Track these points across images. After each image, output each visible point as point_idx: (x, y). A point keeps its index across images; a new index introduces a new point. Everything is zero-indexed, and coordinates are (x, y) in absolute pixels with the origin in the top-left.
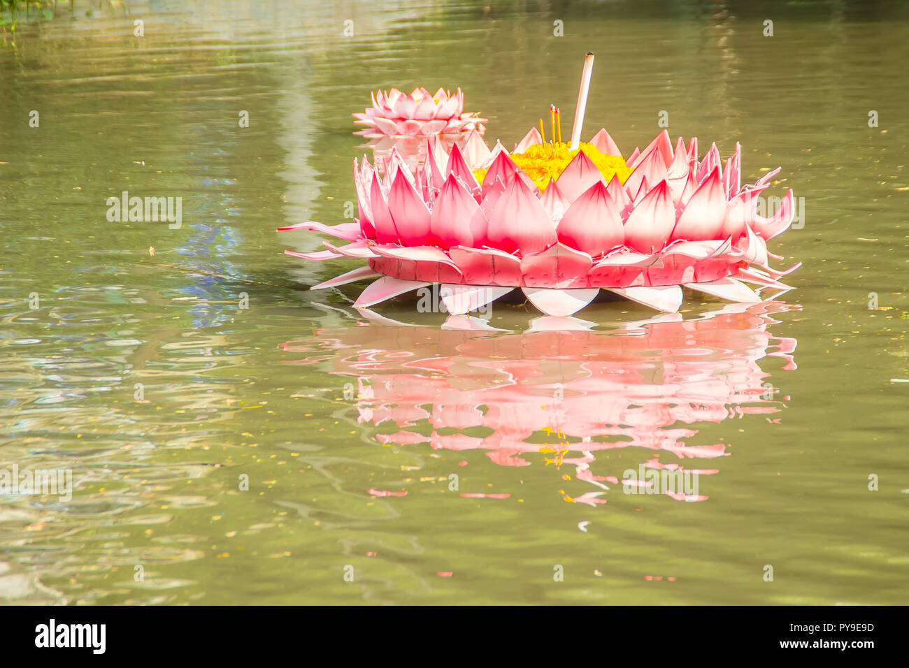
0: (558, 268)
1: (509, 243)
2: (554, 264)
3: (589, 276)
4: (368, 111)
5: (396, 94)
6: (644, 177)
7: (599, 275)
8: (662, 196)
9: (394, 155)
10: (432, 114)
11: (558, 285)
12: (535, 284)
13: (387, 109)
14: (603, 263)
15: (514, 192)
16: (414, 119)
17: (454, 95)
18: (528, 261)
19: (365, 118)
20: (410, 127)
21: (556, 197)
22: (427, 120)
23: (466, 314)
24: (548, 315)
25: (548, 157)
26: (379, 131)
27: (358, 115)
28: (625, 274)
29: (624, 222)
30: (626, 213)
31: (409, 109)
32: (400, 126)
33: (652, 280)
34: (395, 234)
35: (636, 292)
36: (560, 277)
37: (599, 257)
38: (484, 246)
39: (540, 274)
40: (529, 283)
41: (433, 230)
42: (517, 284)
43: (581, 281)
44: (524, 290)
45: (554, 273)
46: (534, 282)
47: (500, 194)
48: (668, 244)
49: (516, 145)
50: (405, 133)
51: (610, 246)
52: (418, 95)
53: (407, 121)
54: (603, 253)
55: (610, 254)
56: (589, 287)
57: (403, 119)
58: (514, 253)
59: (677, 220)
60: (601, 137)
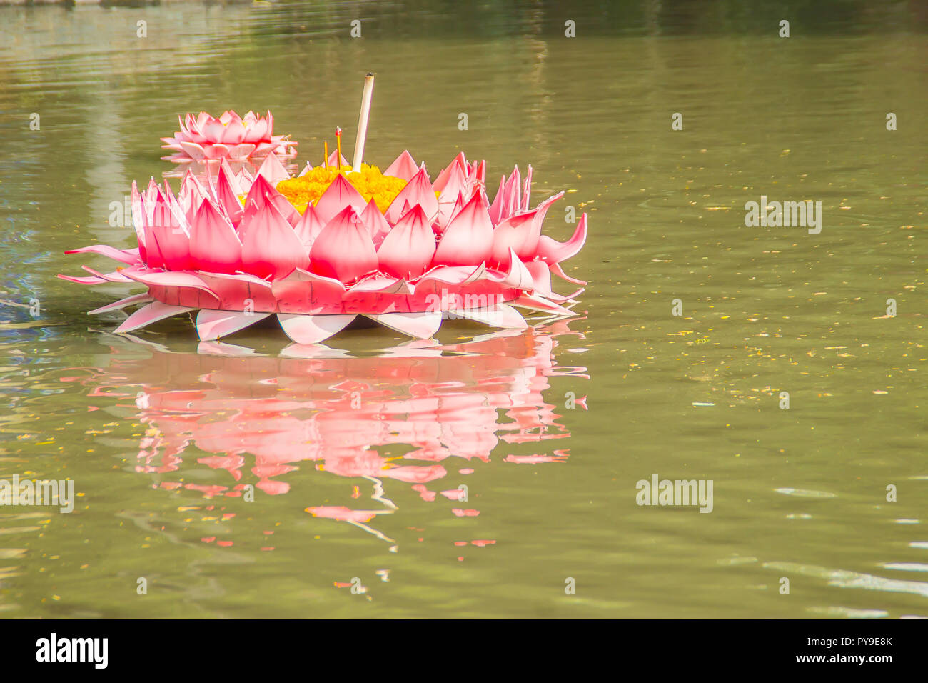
0: (313, 293)
1: (264, 268)
2: (308, 289)
3: (344, 303)
4: (176, 135)
5: (204, 117)
6: (407, 201)
7: (354, 301)
8: (418, 222)
9: (188, 177)
10: (240, 137)
11: (312, 312)
12: (289, 310)
13: (195, 133)
14: (356, 288)
15: (265, 217)
16: (222, 143)
17: (263, 118)
18: (278, 287)
19: (173, 143)
20: (217, 151)
21: (314, 222)
22: (235, 144)
23: (217, 340)
24: (296, 343)
25: (324, 180)
26: (187, 156)
27: (166, 140)
28: (381, 300)
29: (377, 249)
30: (379, 240)
31: (217, 132)
32: (207, 151)
33: (411, 307)
35: (388, 319)
36: (314, 304)
37: (352, 283)
38: (237, 272)
39: (295, 301)
40: (283, 309)
41: (192, 254)
42: (272, 310)
43: (335, 307)
44: (278, 315)
45: (308, 298)
46: (288, 308)
47: (251, 218)
48: (428, 269)
50: (213, 158)
51: (365, 272)
52: (226, 119)
53: (214, 145)
54: (356, 278)
55: (363, 279)
56: (343, 312)
57: (209, 143)
58: (266, 279)
59: (437, 244)
60: (403, 159)
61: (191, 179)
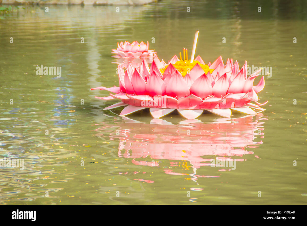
0: (190, 103)
1: (173, 94)
2: (189, 101)
3: (200, 105)
4: (117, 48)
5: (126, 43)
6: (218, 72)
7: (203, 105)
8: (225, 79)
10: (137, 50)
11: (190, 108)
12: (182, 108)
13: (122, 48)
14: (205, 101)
15: (176, 76)
16: (131, 52)
18: (180, 100)
20: (130, 55)
21: (189, 79)
22: (135, 52)
23: (159, 118)
24: (188, 119)
25: (184, 65)
26: (120, 56)
27: (114, 50)
28: (213, 105)
29: (212, 87)
30: (213, 84)
31: (130, 48)
32: (126, 54)
33: (220, 106)
34: (133, 91)
35: (216, 111)
36: (191, 106)
37: (203, 99)
38: (165, 95)
39: (185, 105)
40: (180, 108)
41: (147, 90)
42: (176, 108)
43: (197, 107)
44: (178, 110)
45: (188, 104)
46: (181, 107)
47: (171, 77)
48: (226, 94)
49: (169, 61)
50: (128, 57)
51: (207, 95)
52: (133, 44)
53: (128, 52)
54: (205, 97)
55: (207, 98)
56: (200, 109)
57: (127, 52)
58: (175, 97)
59: (229, 86)
60: (198, 58)
61: (130, 65)
